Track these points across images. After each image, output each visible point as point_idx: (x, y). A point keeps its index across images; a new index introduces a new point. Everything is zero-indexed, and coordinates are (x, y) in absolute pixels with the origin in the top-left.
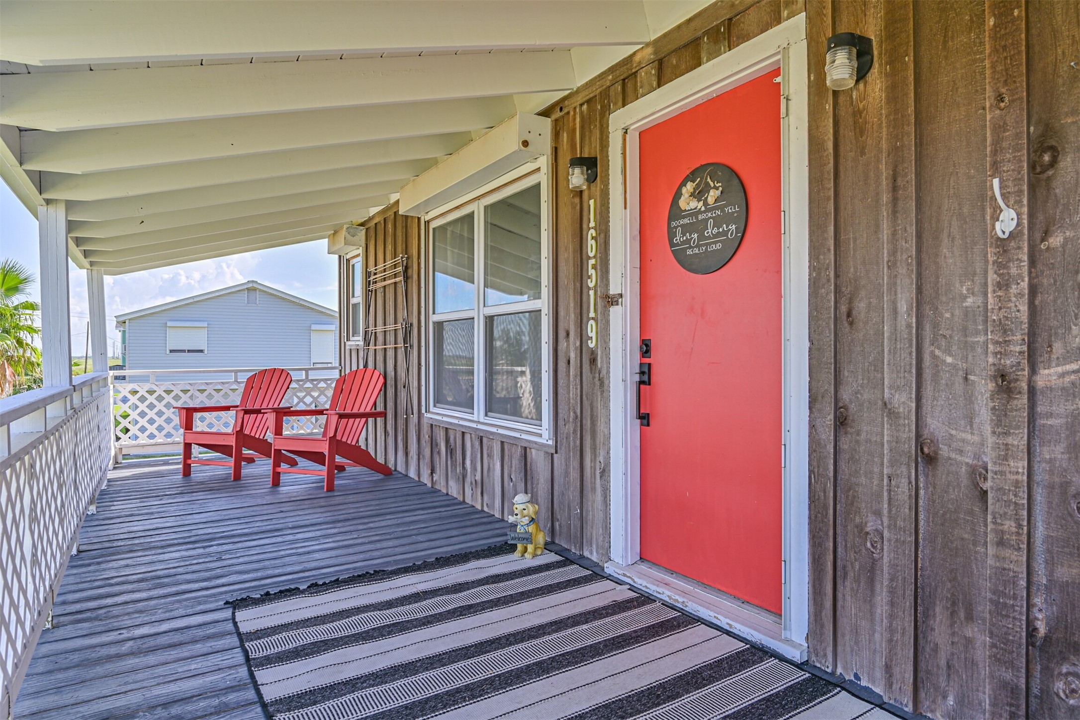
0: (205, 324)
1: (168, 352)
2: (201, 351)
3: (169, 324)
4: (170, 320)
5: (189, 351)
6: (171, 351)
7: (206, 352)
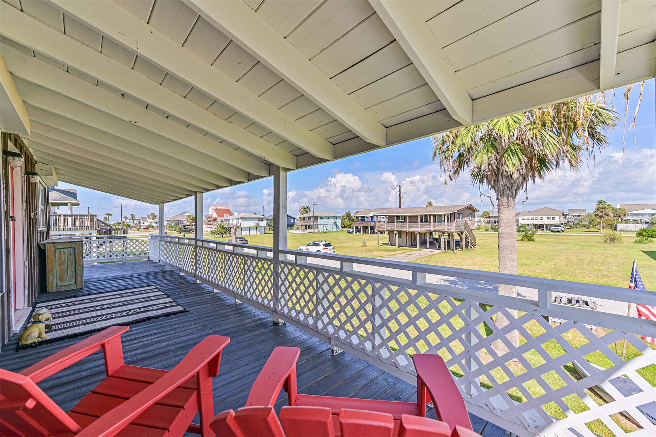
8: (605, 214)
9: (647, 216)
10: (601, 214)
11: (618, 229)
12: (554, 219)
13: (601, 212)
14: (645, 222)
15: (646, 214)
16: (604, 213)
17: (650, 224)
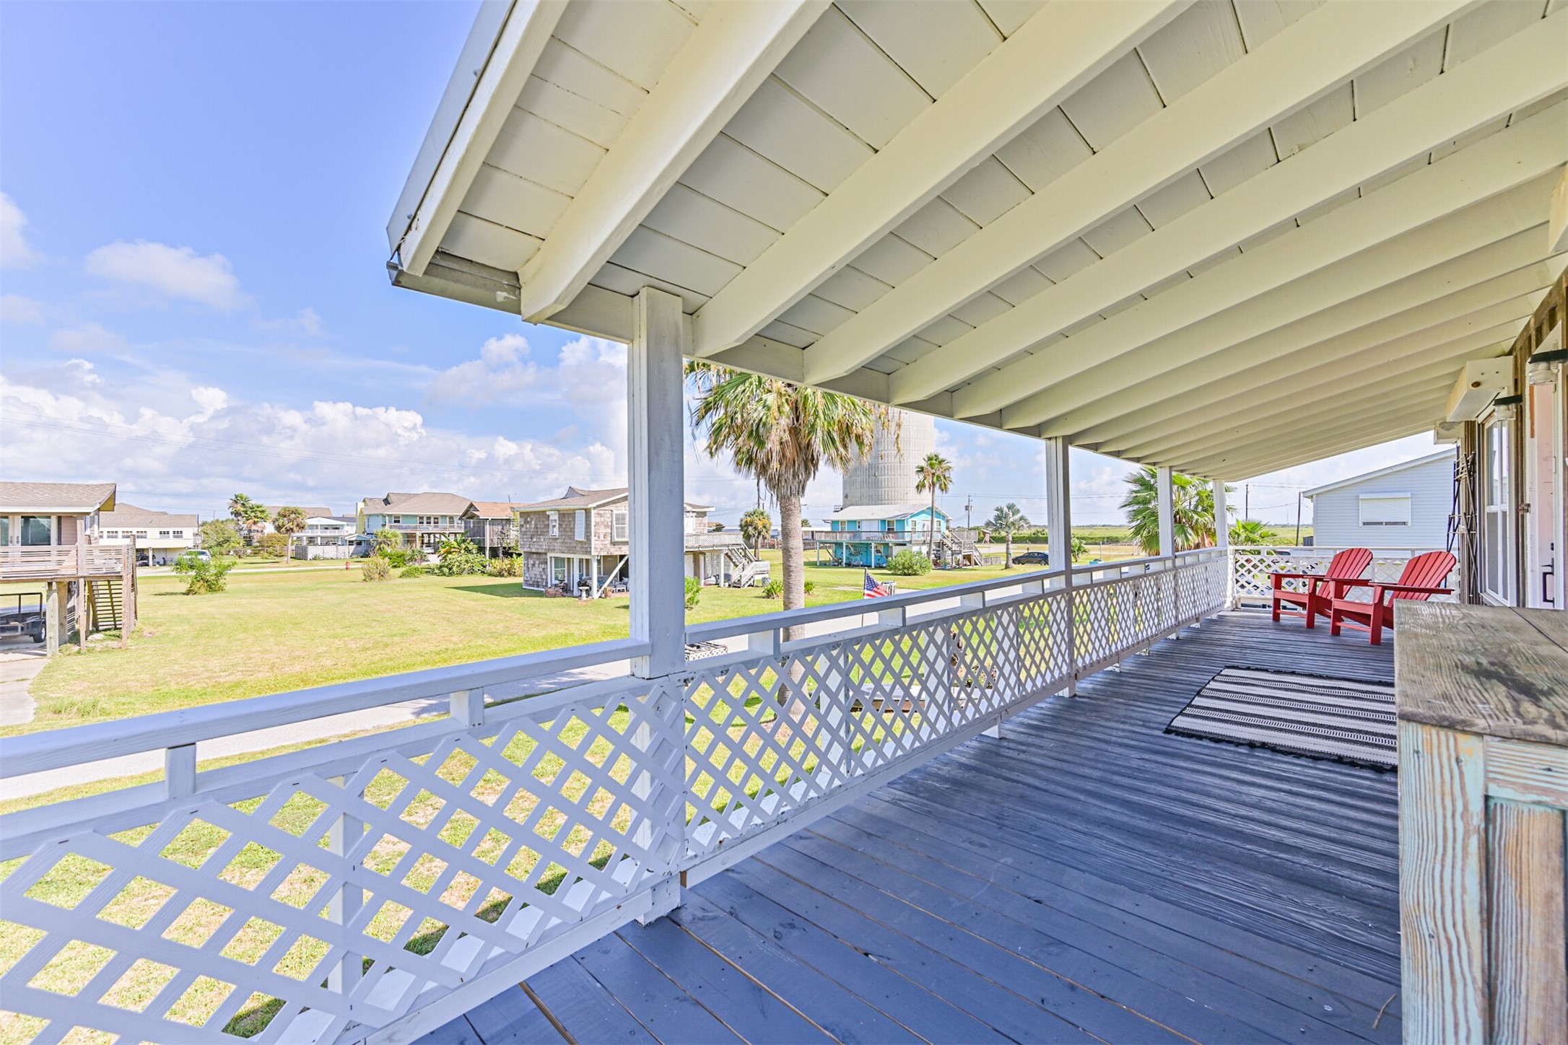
0: (1409, 495)
1: (1361, 524)
2: (1404, 523)
3: (1361, 496)
4: (1362, 493)
5: (1387, 523)
6: (1364, 524)
7: (1409, 524)
8: (298, 525)
9: (319, 530)
10: (290, 525)
11: (310, 556)
12: (178, 534)
13: (289, 521)
14: (350, 542)
15: (317, 526)
16: (295, 524)
17: (359, 543)
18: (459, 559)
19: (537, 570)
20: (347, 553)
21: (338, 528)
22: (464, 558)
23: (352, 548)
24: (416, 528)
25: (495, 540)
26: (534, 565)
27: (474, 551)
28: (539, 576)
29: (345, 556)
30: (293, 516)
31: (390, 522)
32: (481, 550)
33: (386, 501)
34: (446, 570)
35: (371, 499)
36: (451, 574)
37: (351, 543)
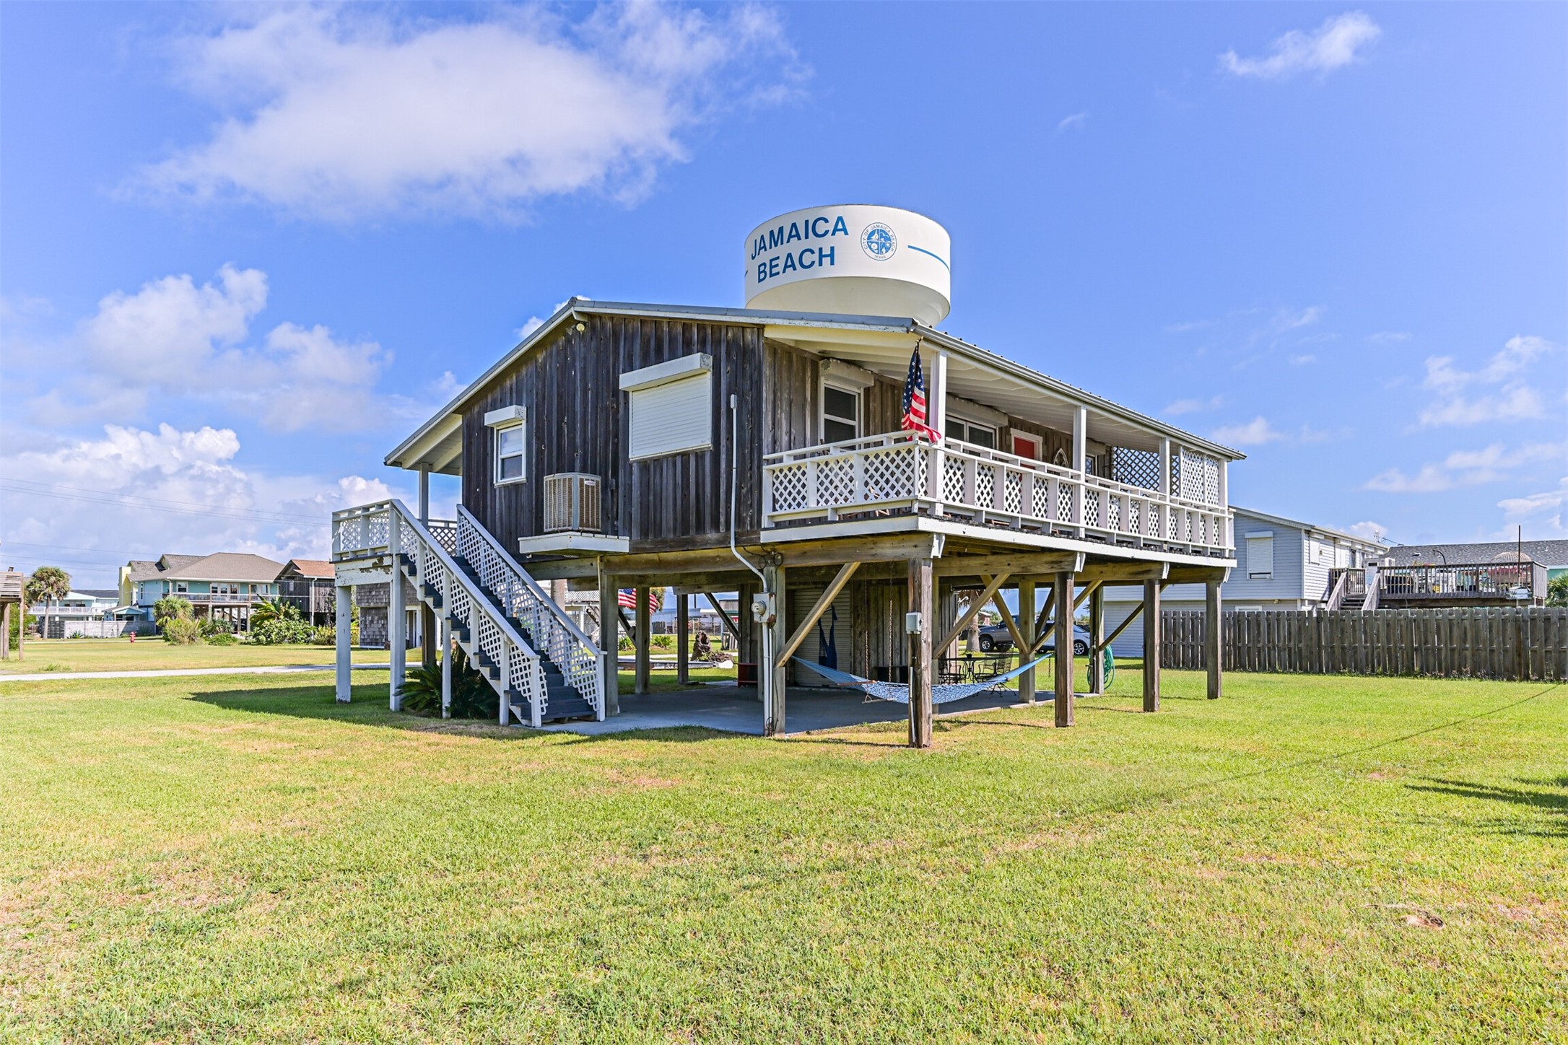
8: (57, 591)
10: (48, 591)
11: (68, 633)
13: (48, 585)
16: (55, 589)
17: (130, 618)
18: (278, 625)
19: (376, 626)
20: (115, 632)
21: (84, 605)
22: (284, 624)
23: (123, 624)
24: (208, 597)
25: (322, 604)
26: (372, 621)
27: (296, 617)
28: (377, 633)
29: (112, 634)
30: (53, 579)
31: (174, 590)
32: (305, 615)
33: (160, 566)
34: (262, 638)
35: (139, 563)
36: (269, 643)
37: (120, 617)
